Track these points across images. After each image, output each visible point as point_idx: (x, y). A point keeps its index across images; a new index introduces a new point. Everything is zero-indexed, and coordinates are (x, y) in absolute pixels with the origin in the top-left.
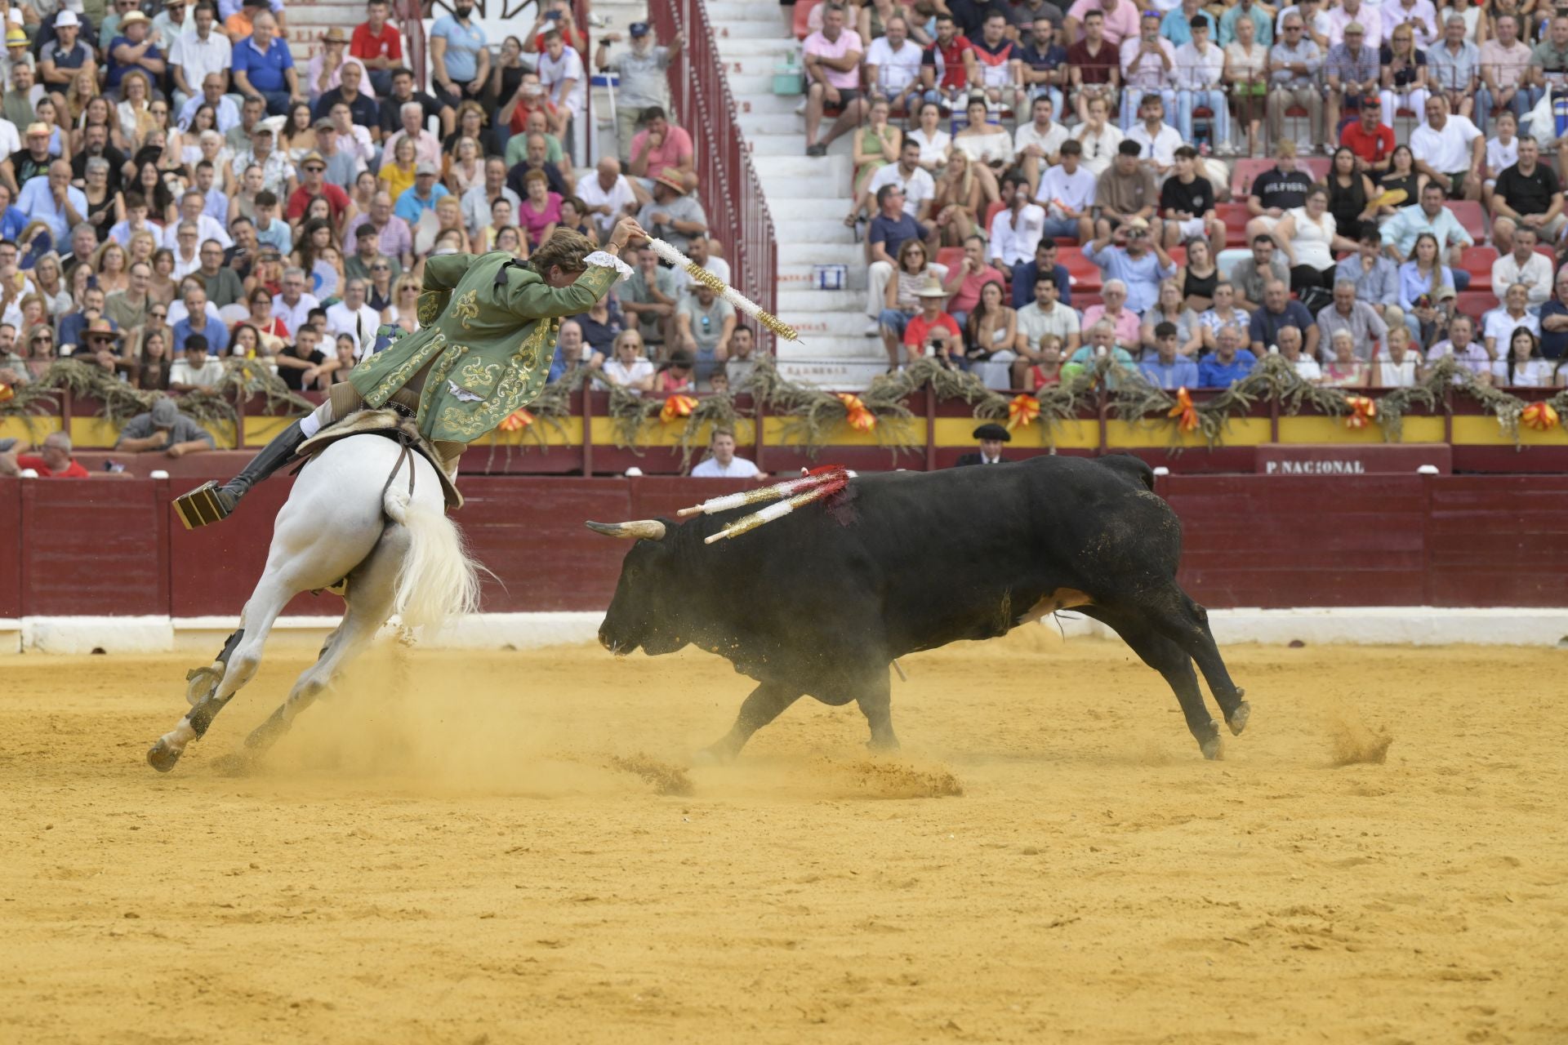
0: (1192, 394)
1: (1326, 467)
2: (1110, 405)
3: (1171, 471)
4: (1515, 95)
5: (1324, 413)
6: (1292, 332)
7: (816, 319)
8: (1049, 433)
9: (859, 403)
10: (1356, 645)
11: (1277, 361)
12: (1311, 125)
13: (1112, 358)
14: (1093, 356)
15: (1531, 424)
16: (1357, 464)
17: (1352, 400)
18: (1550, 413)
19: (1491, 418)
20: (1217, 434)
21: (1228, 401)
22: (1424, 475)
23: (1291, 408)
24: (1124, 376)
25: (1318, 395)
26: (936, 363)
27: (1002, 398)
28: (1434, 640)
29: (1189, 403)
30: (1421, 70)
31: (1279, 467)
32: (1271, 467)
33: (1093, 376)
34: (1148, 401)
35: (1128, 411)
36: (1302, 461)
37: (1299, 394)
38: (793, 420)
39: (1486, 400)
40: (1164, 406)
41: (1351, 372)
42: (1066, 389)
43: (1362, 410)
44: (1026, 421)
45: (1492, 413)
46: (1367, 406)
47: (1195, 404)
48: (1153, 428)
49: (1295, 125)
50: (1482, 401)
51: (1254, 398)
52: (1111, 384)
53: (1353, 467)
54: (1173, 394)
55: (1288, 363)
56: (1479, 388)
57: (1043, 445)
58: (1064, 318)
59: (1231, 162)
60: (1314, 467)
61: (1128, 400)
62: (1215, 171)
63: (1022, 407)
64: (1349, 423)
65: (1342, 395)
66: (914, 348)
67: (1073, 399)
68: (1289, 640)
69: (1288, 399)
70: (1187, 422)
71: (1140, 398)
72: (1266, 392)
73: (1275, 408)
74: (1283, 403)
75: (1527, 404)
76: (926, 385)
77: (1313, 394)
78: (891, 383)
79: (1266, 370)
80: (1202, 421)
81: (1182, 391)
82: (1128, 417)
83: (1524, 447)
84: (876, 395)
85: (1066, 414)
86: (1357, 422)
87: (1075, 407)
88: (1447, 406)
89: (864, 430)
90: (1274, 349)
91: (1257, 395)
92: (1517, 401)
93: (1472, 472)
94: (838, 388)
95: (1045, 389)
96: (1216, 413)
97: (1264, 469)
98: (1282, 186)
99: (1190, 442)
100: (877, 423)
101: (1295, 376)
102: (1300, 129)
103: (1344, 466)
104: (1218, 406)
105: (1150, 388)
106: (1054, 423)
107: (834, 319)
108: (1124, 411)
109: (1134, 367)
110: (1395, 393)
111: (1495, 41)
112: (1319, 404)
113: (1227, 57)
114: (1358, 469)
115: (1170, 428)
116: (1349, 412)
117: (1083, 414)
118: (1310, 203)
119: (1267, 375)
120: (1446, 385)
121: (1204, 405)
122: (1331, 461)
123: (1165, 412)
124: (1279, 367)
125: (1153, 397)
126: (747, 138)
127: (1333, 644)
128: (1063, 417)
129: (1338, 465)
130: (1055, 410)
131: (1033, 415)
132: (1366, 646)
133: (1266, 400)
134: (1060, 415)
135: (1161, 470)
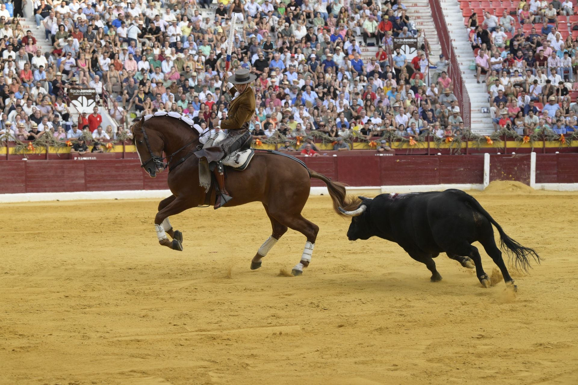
0: (564, 135)
2: (546, 138)
3: (560, 152)
7: (480, 120)
8: (532, 144)
9: (489, 138)
13: (546, 127)
14: (542, 127)
20: (570, 144)
21: (572, 137)
24: (549, 131)
26: (506, 129)
27: (521, 137)
33: (542, 131)
38: (474, 142)
42: (536, 134)
44: (527, 142)
48: (555, 143)
52: (546, 133)
54: (560, 135)
58: (535, 118)
59: (572, 83)
61: (550, 137)
62: (569, 85)
63: (526, 139)
66: (501, 126)
70: (563, 141)
71: (553, 136)
76: (504, 134)
78: (496, 134)
80: (566, 141)
81: (562, 135)
82: (550, 140)
84: (493, 136)
85: (536, 140)
87: (538, 138)
89: (490, 144)
94: (485, 135)
95: (531, 134)
96: (570, 139)
99: (564, 146)
100: (494, 143)
106: (533, 142)
107: (484, 120)
109: (551, 129)
113: (572, 60)
115: (559, 143)
117: (540, 140)
121: (567, 138)
123: (558, 140)
126: (464, 79)
131: (528, 140)
134: (534, 140)
135: (557, 152)
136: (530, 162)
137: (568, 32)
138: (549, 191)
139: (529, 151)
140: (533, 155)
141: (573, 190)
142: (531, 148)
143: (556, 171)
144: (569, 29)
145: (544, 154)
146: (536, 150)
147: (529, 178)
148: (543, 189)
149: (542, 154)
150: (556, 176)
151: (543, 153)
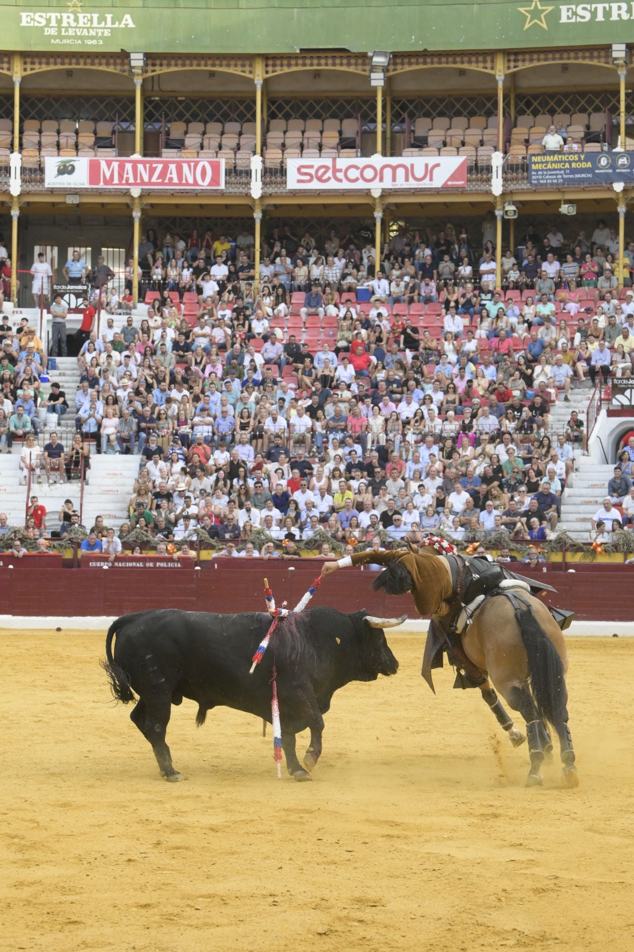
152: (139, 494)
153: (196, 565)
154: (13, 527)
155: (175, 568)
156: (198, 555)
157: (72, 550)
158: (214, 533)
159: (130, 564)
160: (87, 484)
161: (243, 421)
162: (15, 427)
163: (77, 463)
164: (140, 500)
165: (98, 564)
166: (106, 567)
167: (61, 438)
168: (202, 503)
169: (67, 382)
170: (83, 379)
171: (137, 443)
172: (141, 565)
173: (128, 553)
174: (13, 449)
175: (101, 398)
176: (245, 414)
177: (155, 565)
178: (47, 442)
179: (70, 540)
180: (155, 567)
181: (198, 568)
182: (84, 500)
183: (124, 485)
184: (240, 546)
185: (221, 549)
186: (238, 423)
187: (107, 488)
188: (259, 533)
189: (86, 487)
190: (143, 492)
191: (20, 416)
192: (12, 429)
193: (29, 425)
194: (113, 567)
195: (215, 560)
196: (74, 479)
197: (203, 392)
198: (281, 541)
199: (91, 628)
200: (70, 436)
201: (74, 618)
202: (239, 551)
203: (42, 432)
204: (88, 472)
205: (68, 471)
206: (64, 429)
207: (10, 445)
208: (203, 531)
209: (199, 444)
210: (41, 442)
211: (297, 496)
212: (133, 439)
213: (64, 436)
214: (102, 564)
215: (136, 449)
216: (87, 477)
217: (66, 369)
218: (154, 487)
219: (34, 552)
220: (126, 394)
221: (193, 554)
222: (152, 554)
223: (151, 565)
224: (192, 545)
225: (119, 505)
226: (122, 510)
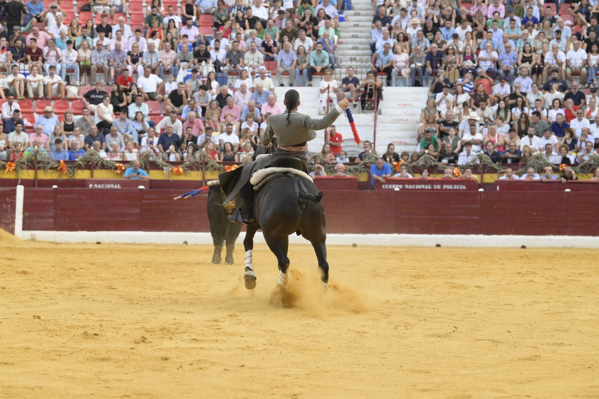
0: (65, 162)
1: (109, 186)
2: (39, 165)
3: (58, 186)
4: (171, 68)
5: (108, 169)
6: (98, 142)
8: (18, 174)
10: (118, 244)
11: (93, 152)
12: (105, 76)
13: (39, 150)
14: (33, 149)
15: (175, 173)
16: (119, 185)
17: (117, 165)
18: (181, 170)
19: (162, 171)
20: (73, 175)
21: (77, 164)
22: (140, 189)
23: (97, 167)
24: (43, 156)
25: (106, 163)
27: (3, 162)
28: (143, 242)
29: (64, 165)
30: (140, 59)
31: (93, 186)
32: (91, 186)
33: (33, 155)
34: (51, 164)
35: (45, 167)
36: (101, 184)
37: (100, 162)
39: (161, 165)
40: (56, 166)
41: (116, 156)
43: (121, 167)
44: (11, 170)
45: (162, 169)
46: (122, 166)
47: (66, 165)
48: (52, 173)
49: (100, 76)
50: (159, 165)
51: (85, 163)
52: (39, 158)
53: (117, 186)
54: (59, 162)
55: (96, 152)
56: (158, 161)
57: (17, 178)
58: (24, 137)
59: (79, 87)
60: (105, 186)
61: (44, 163)
62: (73, 90)
63: (10, 165)
64: (116, 172)
65: (114, 163)
67: (26, 163)
68: (96, 241)
69: (97, 164)
70: (64, 171)
71: (49, 163)
72: (89, 162)
73: (92, 167)
74: (95, 165)
75: (173, 167)
77: (105, 162)
79: (90, 155)
80: (68, 171)
81: (62, 161)
82: (44, 169)
83: (172, 181)
85: (24, 168)
86: (119, 172)
87: (27, 165)
88: (148, 167)
90: (92, 148)
91: (87, 162)
92: (170, 166)
93: (156, 188)
95: (17, 160)
96: (73, 168)
97: (89, 186)
98: (97, 96)
99: (65, 177)
101: (99, 157)
102: (101, 77)
103: (114, 186)
104: (74, 166)
105: (51, 160)
106: (20, 170)
108: (43, 167)
110: (131, 163)
111: (164, 50)
112: (107, 166)
113: (79, 54)
114: (119, 187)
115: (58, 173)
116: (116, 168)
117: (29, 168)
118: (105, 101)
119: (90, 156)
120: (148, 160)
121: (70, 165)
122: (110, 184)
123: (56, 168)
124: (94, 154)
125: (53, 163)
127: (110, 243)
128: (23, 169)
129: (112, 186)
130: (20, 167)
131: (13, 168)
132: (121, 244)
133: (89, 164)
134: (22, 168)
135: (55, 187)
136: (15, 199)
137: (73, 13)
138: (40, 242)
139: (14, 183)
140: (20, 190)
141: (76, 242)
142: (17, 180)
143: (52, 214)
144: (75, 9)
145: (36, 188)
146: (24, 182)
147: (13, 222)
148: (33, 240)
149: (32, 189)
150: (52, 220)
151: (34, 186)
152: (428, 122)
153: (480, 187)
154: (313, 153)
155: (460, 190)
156: (482, 179)
157: (366, 173)
158: (496, 158)
159: (419, 187)
160: (380, 114)
161: (525, 55)
162: (315, 62)
163: (371, 95)
164: (428, 127)
165: (390, 187)
166: (397, 189)
167: (356, 72)
168: (486, 130)
169: (362, 21)
170: (376, 18)
171: (424, 77)
172: (429, 187)
173: (418, 177)
174: (313, 82)
175: (392, 35)
176: (528, 49)
177: (442, 187)
178: (344, 76)
179: (364, 164)
180: (442, 189)
181: (481, 190)
182: (377, 129)
183: (413, 115)
184: (520, 170)
185: (502, 173)
186: (520, 57)
187: (398, 118)
188: (538, 158)
189: (379, 117)
190: (431, 120)
191: (319, 52)
192: (312, 64)
193: (327, 60)
194: (404, 189)
195: (498, 183)
196: (367, 109)
197: (486, 29)
198: (558, 165)
199: (384, 245)
200: (364, 70)
201: (369, 235)
202: (520, 175)
203: (339, 67)
204: (381, 103)
205: (363, 102)
206: (359, 64)
207: (310, 79)
208: (486, 156)
209: (482, 77)
210: (338, 76)
211: (574, 124)
212: (421, 72)
213: (359, 70)
214: (394, 186)
215: (424, 83)
216: (379, 107)
217: (361, 9)
218: (440, 116)
219: (332, 176)
220: (415, 31)
221: (475, 177)
222: (439, 177)
223: (439, 187)
224: (475, 169)
225: (409, 133)
226: (412, 137)
